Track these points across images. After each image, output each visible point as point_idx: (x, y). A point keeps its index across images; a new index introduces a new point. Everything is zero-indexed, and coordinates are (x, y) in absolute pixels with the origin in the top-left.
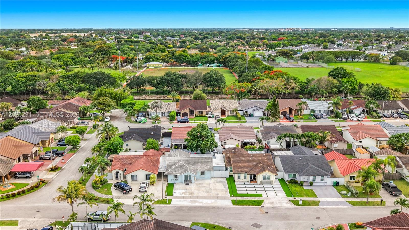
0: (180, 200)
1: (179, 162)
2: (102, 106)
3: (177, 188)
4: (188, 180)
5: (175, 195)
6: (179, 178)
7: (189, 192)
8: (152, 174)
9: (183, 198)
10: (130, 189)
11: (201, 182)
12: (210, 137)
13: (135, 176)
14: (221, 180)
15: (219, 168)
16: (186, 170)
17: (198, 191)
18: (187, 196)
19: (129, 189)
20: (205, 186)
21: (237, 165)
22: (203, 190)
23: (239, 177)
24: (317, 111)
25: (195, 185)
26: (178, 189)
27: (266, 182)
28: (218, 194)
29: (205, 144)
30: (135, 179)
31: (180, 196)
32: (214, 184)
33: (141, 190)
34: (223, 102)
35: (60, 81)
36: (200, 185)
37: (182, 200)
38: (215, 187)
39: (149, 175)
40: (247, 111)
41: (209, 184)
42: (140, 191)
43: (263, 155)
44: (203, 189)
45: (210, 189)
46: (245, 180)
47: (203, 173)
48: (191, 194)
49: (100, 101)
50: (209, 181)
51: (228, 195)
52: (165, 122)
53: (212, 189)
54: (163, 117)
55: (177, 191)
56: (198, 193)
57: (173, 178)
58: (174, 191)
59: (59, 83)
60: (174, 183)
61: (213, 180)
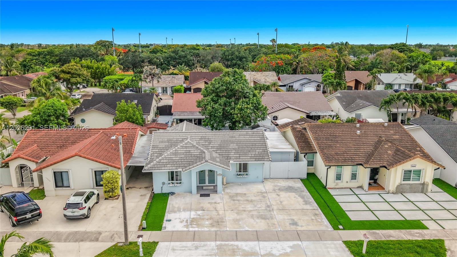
0: (184, 244)
1: (182, 141)
2: (67, 76)
3: (177, 206)
4: (207, 183)
5: (168, 226)
6: (182, 181)
7: (211, 218)
8: (110, 169)
9: (194, 237)
10: (36, 210)
11: (239, 190)
12: (251, 96)
13: (64, 174)
14: (290, 185)
15: (279, 157)
16: (200, 158)
17: (236, 215)
18: (206, 229)
19: (32, 211)
20: (252, 201)
21: (330, 147)
22: (250, 211)
23: (339, 177)
24: (395, 86)
25: (226, 197)
26: (179, 210)
27: (411, 188)
28: (295, 224)
29: (241, 109)
30: (65, 185)
31: (185, 229)
32: (274, 195)
33: (69, 212)
34: (255, 74)
35: (26, 59)
36: (239, 198)
37: (189, 244)
38: (281, 202)
39: (102, 172)
40: (292, 86)
41: (263, 194)
42: (65, 216)
43: (383, 126)
44: (249, 207)
45: (268, 206)
46: (354, 184)
47: (244, 168)
48: (218, 222)
49: (64, 68)
50: (260, 187)
51: (326, 226)
52: (166, 99)
53: (275, 208)
54: (164, 94)
55: (177, 215)
56: (236, 221)
57: (165, 178)
58: (167, 216)
59: (26, 61)
60: (169, 194)
61: (269, 186)
